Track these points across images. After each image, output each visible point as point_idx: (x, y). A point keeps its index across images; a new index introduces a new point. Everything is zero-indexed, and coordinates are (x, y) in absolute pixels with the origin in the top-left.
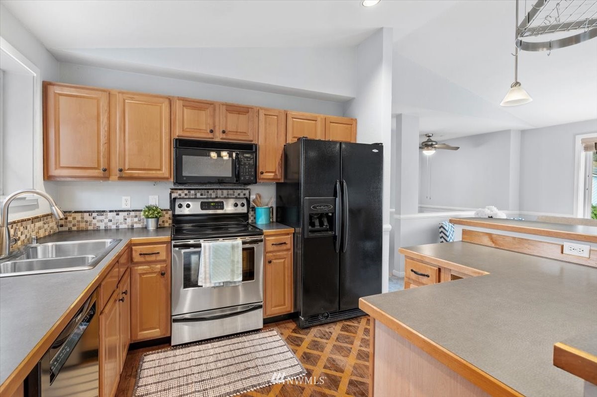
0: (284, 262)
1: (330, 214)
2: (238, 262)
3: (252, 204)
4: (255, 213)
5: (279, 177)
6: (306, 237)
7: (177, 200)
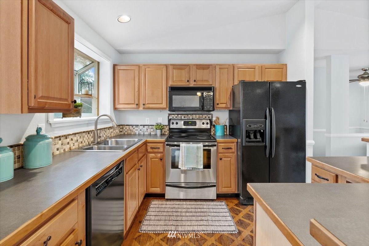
0: (230, 160)
1: (262, 131)
2: (200, 157)
3: (213, 123)
4: (215, 129)
5: (229, 106)
6: (244, 145)
7: (171, 120)
